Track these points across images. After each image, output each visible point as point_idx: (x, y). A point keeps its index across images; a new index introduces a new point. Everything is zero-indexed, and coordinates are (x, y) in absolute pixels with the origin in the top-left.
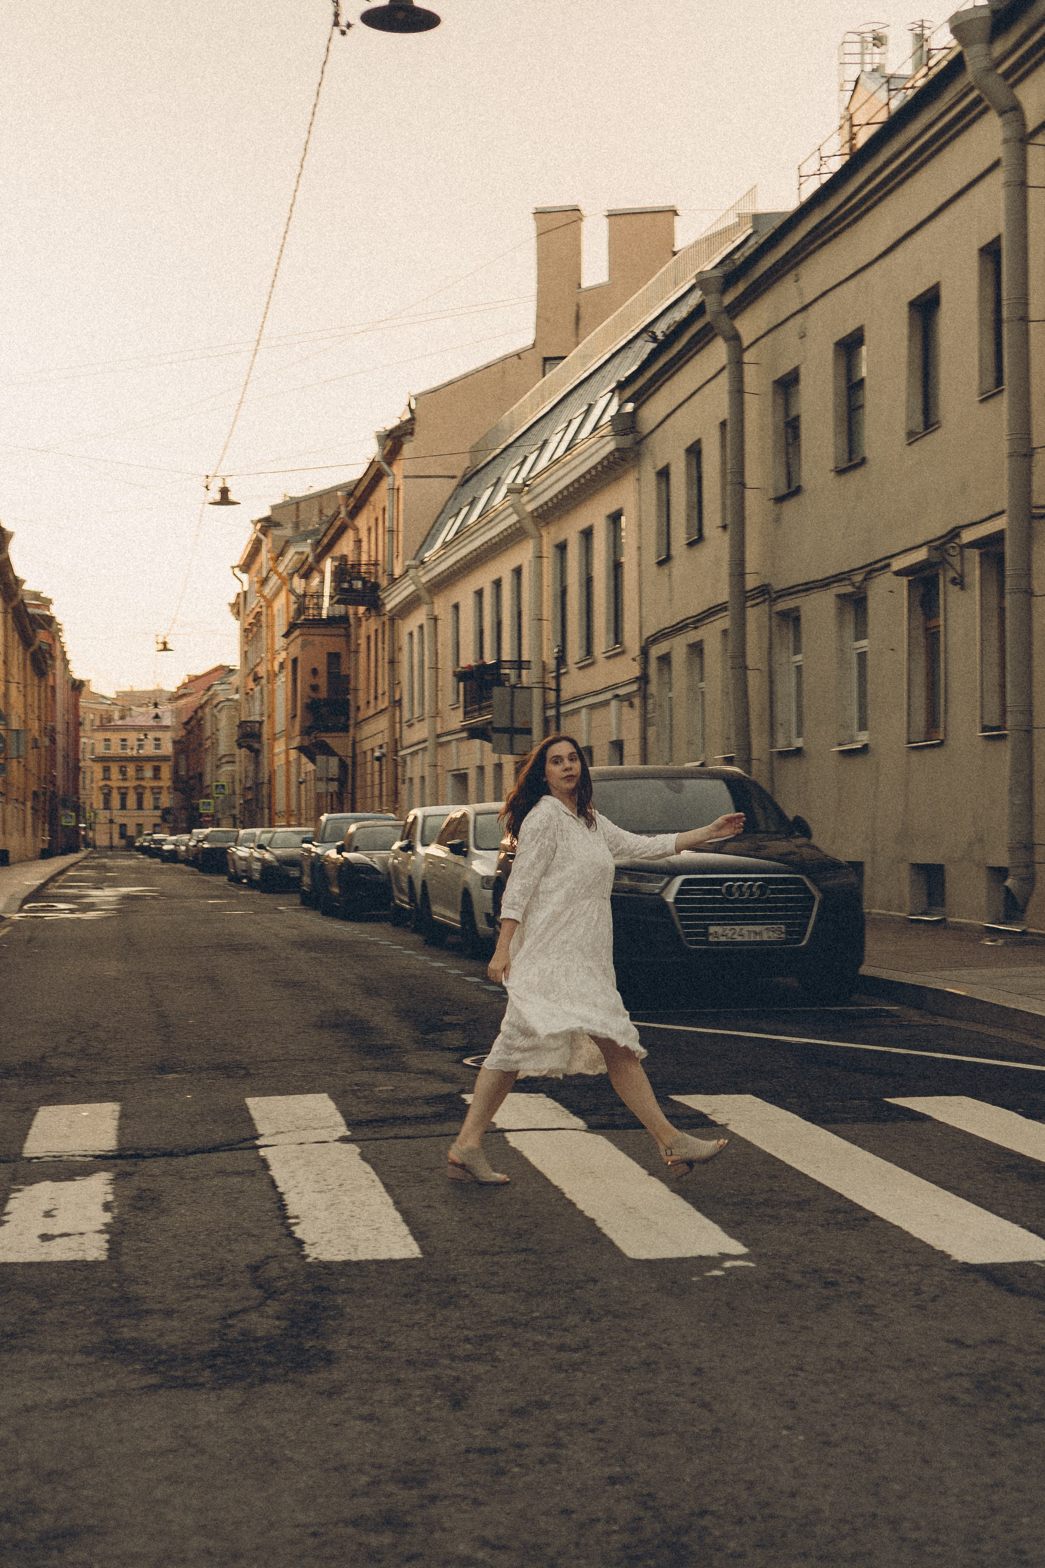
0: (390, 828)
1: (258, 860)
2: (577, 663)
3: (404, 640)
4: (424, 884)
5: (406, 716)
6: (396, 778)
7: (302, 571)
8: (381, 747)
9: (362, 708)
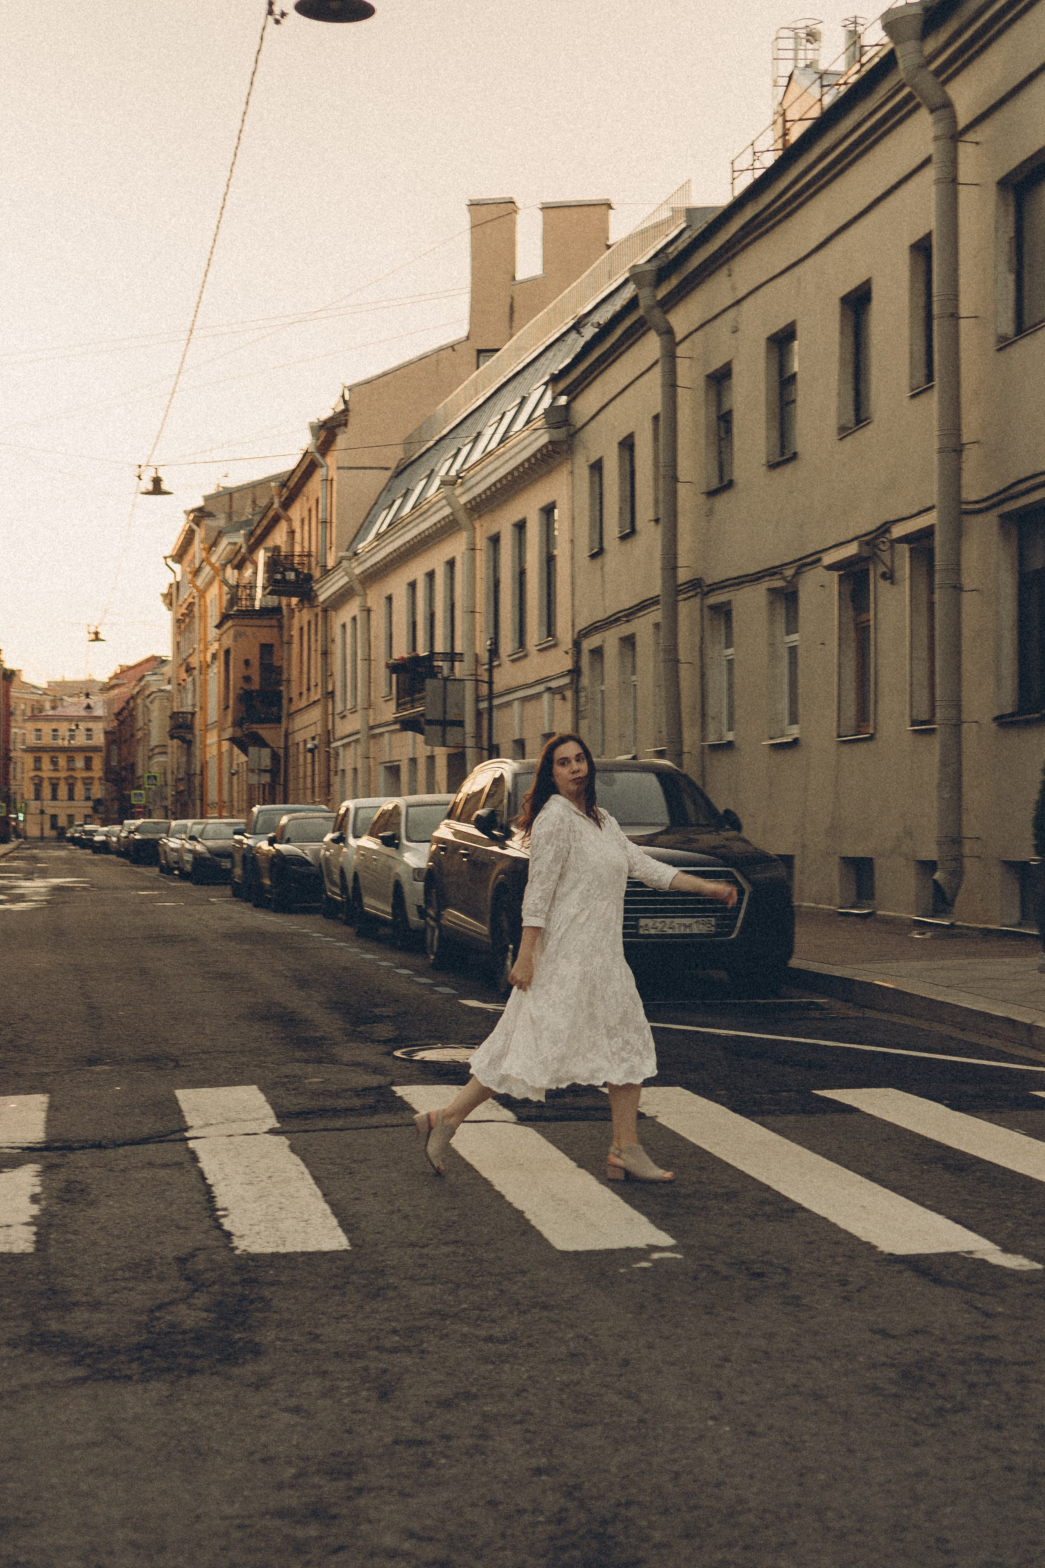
0: (322, 820)
1: (190, 851)
2: (510, 656)
3: (337, 631)
4: (356, 876)
5: (339, 708)
6: (329, 770)
7: (235, 562)
8: (313, 738)
9: (294, 699)
